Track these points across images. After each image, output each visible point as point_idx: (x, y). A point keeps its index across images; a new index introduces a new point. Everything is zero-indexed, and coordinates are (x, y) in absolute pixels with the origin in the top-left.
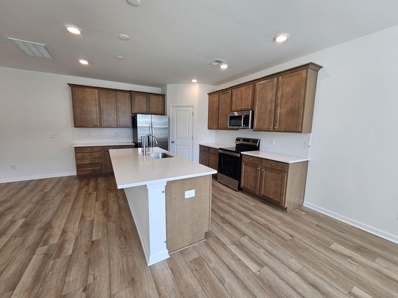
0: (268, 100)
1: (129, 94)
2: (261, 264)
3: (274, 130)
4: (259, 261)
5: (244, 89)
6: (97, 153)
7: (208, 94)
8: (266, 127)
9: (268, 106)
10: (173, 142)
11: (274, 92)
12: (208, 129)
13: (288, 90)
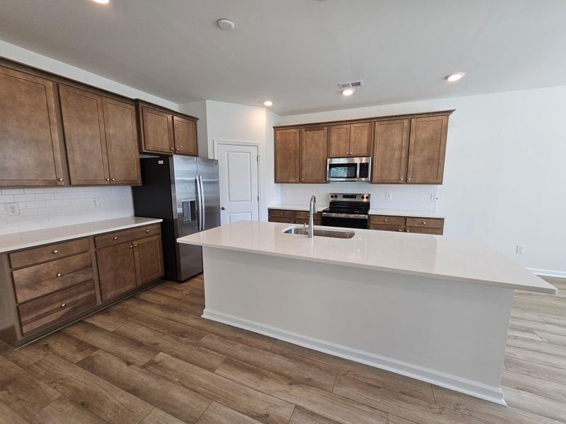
0: (396, 145)
1: (133, 108)
3: (406, 182)
5: (353, 129)
6: (79, 257)
7: (274, 128)
8: (394, 178)
9: (396, 153)
10: (223, 209)
11: (405, 136)
12: (276, 182)
13: (424, 136)
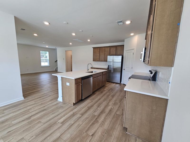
1: (109, 48)
2: (63, 123)
4: (65, 122)
10: (124, 69)
